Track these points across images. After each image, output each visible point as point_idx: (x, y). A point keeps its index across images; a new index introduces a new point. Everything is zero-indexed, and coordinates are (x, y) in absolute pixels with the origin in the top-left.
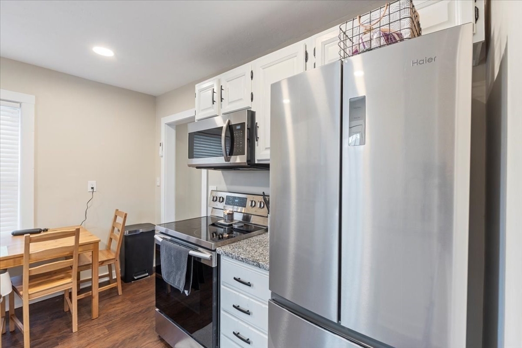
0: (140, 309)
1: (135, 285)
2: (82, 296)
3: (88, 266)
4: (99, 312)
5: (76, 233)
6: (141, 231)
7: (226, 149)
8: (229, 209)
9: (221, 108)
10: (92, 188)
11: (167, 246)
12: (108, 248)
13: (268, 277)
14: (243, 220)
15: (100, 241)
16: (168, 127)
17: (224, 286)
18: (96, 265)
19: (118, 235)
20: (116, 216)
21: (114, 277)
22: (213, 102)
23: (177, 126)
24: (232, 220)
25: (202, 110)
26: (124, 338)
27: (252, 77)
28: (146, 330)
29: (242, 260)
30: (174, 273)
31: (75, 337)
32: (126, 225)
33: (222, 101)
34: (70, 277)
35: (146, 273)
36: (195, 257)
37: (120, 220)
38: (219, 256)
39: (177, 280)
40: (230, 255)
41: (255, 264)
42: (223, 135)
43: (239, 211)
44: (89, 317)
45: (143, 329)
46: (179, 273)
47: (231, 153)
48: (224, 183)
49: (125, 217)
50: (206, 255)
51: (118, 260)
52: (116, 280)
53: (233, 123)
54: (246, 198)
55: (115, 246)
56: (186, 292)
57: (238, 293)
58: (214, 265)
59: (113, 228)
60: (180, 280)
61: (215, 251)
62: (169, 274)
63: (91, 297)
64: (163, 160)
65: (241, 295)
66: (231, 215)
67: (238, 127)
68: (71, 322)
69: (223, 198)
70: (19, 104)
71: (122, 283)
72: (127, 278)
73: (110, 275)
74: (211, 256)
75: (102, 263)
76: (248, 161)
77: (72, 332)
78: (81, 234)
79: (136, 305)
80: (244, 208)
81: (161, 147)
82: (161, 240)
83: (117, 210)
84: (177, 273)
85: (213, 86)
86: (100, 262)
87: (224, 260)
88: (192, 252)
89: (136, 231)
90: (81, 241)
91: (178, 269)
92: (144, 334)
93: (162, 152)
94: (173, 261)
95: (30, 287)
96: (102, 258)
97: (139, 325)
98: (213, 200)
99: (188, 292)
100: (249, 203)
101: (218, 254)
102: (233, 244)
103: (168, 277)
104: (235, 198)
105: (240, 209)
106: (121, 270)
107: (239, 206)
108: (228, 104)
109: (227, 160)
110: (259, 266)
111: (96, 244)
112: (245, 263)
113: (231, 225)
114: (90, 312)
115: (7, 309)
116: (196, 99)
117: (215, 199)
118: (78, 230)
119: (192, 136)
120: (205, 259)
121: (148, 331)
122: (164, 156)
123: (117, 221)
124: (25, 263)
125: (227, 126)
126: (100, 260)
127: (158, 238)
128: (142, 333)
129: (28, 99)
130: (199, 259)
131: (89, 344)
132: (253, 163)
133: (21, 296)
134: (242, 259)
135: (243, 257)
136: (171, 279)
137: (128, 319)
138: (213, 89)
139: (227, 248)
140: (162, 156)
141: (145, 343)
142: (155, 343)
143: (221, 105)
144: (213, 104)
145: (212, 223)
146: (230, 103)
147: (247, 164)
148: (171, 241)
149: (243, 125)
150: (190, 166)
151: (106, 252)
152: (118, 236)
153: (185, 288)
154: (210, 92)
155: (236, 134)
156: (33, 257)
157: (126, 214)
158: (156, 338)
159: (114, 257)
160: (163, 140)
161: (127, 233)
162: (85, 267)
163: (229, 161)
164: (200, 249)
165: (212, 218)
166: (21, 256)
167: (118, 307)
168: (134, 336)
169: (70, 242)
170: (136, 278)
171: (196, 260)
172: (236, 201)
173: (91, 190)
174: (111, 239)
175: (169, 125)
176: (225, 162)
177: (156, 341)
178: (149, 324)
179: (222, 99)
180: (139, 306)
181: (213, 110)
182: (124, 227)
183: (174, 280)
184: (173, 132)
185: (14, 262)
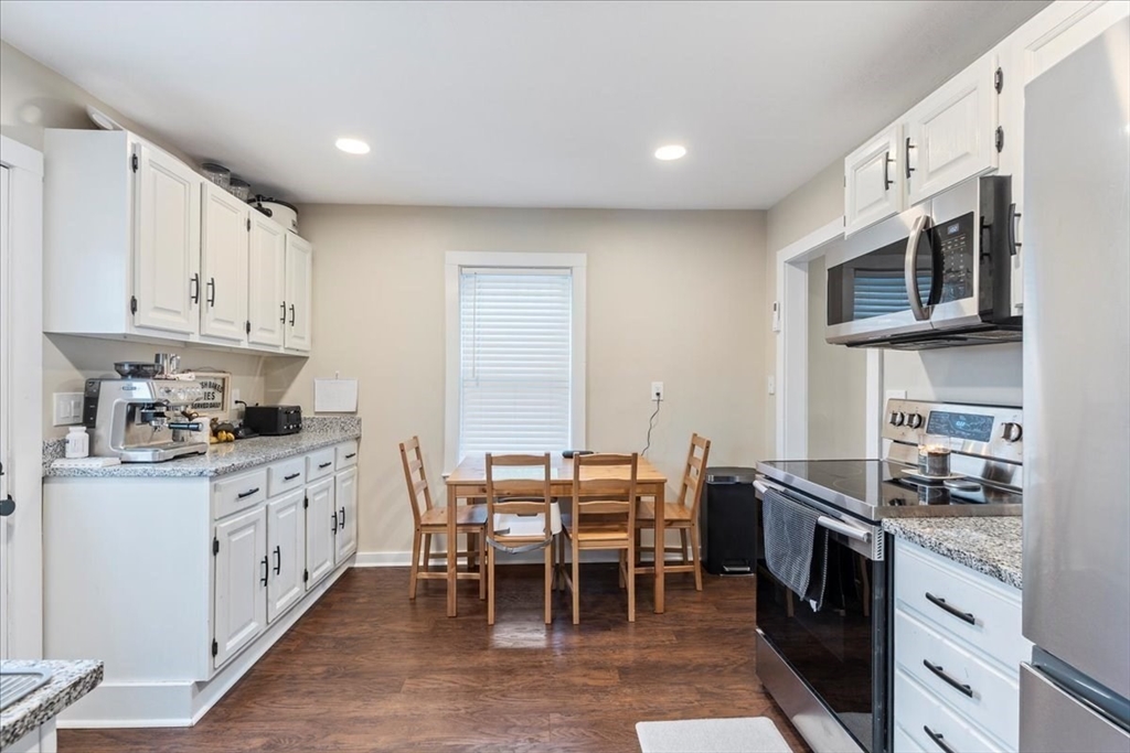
0: (731, 627)
1: (725, 581)
2: (642, 570)
3: (651, 523)
4: (665, 605)
5: (632, 460)
6: (738, 480)
7: (917, 290)
8: (936, 444)
9: (909, 192)
10: (658, 394)
11: (774, 502)
12: (681, 502)
13: (1021, 607)
14: (984, 476)
15: (666, 481)
16: (793, 267)
17: (902, 610)
18: (660, 524)
19: (695, 478)
20: (693, 446)
21: (690, 558)
22: (887, 183)
23: (810, 263)
24: (944, 470)
25: (860, 211)
26: (700, 661)
27: (999, 87)
28: (741, 665)
29: (949, 554)
30: (788, 559)
31: (631, 629)
32: (707, 466)
33: (909, 176)
34: (626, 531)
35: (745, 565)
36: (832, 532)
37: (699, 453)
38: (889, 539)
39: (795, 575)
40: (917, 539)
41: (987, 568)
42: (909, 257)
43: (969, 451)
44: (650, 608)
45: (734, 662)
46: (799, 559)
47: (935, 298)
48: (927, 381)
49: (708, 447)
50: (857, 530)
51: (697, 524)
52: (692, 563)
53: (937, 221)
54: (992, 418)
55: (691, 499)
56: (813, 604)
57: (938, 637)
58: (877, 555)
59: (689, 466)
60: (799, 575)
61: (878, 523)
62: (779, 558)
63: (653, 576)
64: (780, 338)
65: (946, 641)
66: (940, 460)
67: (954, 229)
68: (627, 605)
69: (920, 417)
70: (569, 271)
71: (702, 572)
72: (711, 566)
73: (683, 551)
74: (869, 535)
75: (670, 523)
76: (982, 314)
77: (628, 619)
78: (639, 461)
79: (725, 616)
80: (985, 443)
81: (776, 313)
82: (763, 490)
83: (695, 435)
84: (793, 559)
85: (887, 146)
86: (666, 521)
87: (902, 549)
88: (824, 520)
89: (728, 478)
90: (640, 477)
91: (797, 551)
92: (735, 671)
93: (779, 322)
94: (786, 533)
95: (581, 531)
96: (670, 514)
97: (728, 651)
98: (893, 422)
99: (817, 605)
100: (997, 430)
101: (887, 534)
102: (933, 520)
103: (777, 563)
104: (957, 416)
105: (972, 446)
106: (702, 550)
107: (969, 438)
108: (929, 179)
109: (923, 315)
110: (997, 574)
111: (660, 484)
112: (955, 562)
113: (940, 482)
114: (652, 600)
115: (558, 562)
116: (847, 189)
117: (898, 419)
118: (635, 455)
119: (836, 274)
120: (856, 540)
121: (742, 669)
122: (782, 329)
123: (695, 455)
124: (574, 495)
125: (921, 235)
126: (666, 517)
127: (760, 486)
128: (732, 667)
129: (578, 260)
130: (845, 538)
131: (648, 647)
132: (1006, 315)
133: (570, 540)
134: (949, 550)
135: (951, 547)
136: (783, 569)
137: (711, 635)
138: (888, 154)
139: (912, 525)
140: (778, 331)
141: (735, 687)
142: (754, 695)
143: (909, 185)
144: (887, 188)
145: (891, 478)
146: (932, 174)
147: (979, 321)
148: (784, 494)
149: (966, 220)
150: (831, 341)
151: (677, 508)
152: (696, 482)
153: (808, 592)
154: (880, 163)
155: (947, 247)
156: (582, 485)
157: (709, 443)
158: (757, 688)
159: (688, 518)
160: (780, 298)
161: (711, 479)
162: (646, 523)
163: (928, 318)
164: (845, 517)
165: (893, 466)
166: (570, 483)
167: (696, 610)
168: (716, 666)
169: (623, 473)
170: (727, 569)
171: (837, 539)
172: (958, 424)
173: (656, 398)
174: (685, 486)
175: (794, 262)
176: (915, 322)
177: (757, 693)
178: (747, 659)
179: (909, 170)
180: (730, 620)
181: (887, 204)
182: (705, 470)
183: (788, 573)
184: (802, 276)
185: (564, 489)
